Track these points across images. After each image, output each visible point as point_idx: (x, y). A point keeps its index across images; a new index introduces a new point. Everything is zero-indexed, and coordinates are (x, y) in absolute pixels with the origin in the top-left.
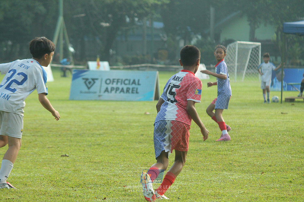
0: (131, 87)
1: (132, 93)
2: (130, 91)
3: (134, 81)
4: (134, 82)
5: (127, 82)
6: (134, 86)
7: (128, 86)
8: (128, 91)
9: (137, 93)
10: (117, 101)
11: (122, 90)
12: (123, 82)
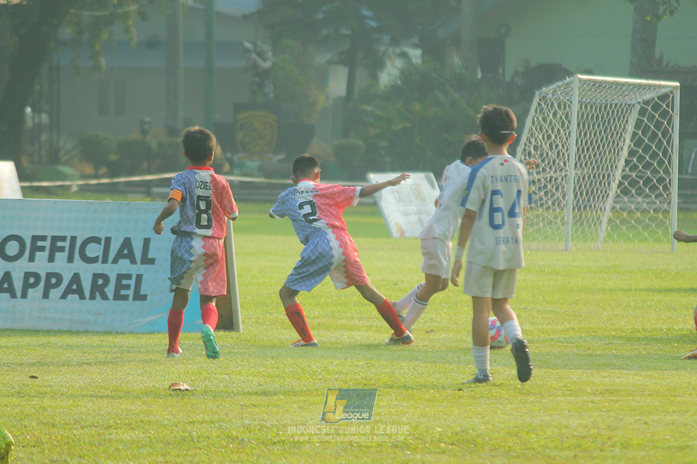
0: (112, 270)
1: (118, 297)
2: (110, 290)
3: (127, 243)
4: (126, 250)
5: (94, 250)
6: (124, 266)
7: (99, 268)
8: (98, 289)
9: (139, 297)
10: (48, 332)
11: (75, 286)
12: (77, 249)
